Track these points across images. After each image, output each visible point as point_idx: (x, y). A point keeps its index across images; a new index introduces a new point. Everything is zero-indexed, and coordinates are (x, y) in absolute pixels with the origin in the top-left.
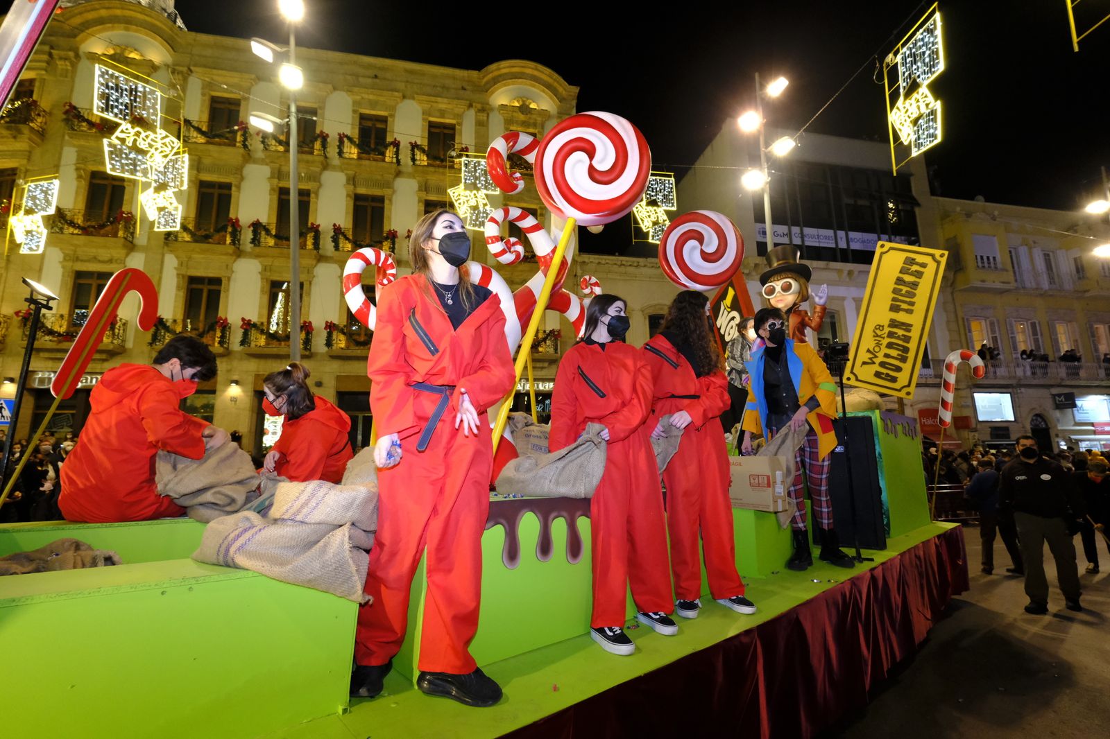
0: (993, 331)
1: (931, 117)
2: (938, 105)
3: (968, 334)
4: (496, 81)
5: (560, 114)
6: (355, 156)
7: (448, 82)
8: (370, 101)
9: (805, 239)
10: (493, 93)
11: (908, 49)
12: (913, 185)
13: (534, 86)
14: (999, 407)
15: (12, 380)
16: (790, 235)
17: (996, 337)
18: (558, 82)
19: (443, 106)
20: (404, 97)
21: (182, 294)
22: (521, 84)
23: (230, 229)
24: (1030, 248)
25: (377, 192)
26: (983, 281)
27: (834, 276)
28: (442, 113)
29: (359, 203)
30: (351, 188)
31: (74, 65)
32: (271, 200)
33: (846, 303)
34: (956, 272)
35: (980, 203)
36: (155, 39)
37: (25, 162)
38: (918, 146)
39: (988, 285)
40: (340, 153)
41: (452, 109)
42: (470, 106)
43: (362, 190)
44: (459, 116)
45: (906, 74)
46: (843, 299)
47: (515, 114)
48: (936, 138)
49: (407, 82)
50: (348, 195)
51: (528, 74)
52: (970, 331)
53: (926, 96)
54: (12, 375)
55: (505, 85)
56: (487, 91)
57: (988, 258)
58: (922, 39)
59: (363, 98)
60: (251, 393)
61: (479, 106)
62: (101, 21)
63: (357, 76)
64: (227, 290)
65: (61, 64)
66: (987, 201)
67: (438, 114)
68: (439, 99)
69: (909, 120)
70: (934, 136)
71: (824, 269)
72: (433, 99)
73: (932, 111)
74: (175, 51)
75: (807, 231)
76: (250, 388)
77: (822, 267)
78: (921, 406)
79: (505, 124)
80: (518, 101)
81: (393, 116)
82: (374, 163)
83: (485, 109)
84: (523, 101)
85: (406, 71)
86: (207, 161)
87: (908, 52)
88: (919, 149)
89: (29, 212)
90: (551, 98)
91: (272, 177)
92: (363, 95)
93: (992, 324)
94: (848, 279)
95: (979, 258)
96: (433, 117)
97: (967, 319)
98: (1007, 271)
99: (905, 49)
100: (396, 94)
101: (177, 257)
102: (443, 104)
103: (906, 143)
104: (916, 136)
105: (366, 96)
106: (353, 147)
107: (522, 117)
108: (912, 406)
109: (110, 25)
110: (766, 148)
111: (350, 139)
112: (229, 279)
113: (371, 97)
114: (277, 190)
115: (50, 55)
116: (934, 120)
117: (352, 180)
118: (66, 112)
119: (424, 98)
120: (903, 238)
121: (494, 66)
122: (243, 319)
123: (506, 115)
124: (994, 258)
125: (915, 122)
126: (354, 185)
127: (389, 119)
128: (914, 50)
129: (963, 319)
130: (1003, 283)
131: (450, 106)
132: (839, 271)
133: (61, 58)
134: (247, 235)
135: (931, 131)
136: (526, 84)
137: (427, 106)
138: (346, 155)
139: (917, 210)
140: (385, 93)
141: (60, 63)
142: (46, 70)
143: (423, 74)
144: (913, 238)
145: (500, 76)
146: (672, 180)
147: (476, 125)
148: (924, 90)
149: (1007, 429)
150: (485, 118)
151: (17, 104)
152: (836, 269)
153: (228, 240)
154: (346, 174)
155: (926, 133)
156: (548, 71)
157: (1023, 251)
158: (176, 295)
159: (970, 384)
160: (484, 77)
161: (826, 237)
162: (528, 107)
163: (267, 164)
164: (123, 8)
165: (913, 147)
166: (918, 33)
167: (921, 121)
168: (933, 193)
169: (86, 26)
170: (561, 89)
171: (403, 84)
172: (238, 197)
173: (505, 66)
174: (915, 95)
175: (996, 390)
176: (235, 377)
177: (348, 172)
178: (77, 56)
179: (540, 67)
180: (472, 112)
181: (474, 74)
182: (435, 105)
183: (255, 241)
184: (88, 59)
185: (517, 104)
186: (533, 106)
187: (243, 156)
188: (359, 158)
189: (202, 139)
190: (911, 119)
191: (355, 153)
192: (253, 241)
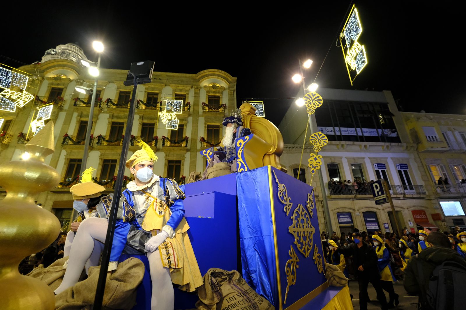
0: (443, 171)
1: (361, 54)
2: (363, 47)
3: (430, 172)
4: (203, 77)
5: (229, 88)
6: (144, 108)
7: (184, 79)
8: (152, 87)
9: (342, 132)
10: (202, 81)
11: (347, 28)
12: (389, 107)
13: (218, 78)
14: (455, 208)
16: (334, 131)
17: (445, 173)
18: (228, 76)
19: (181, 88)
20: (166, 85)
21: (66, 166)
22: (213, 78)
24: (453, 132)
25: (152, 122)
26: (432, 147)
27: (358, 148)
28: (181, 90)
29: (144, 126)
30: (141, 120)
31: (42, 82)
32: (108, 127)
33: (365, 160)
34: (417, 144)
35: (423, 113)
36: (73, 71)
37: (15, 117)
38: (359, 69)
39: (435, 149)
40: (137, 107)
41: (185, 89)
42: (192, 87)
43: (145, 121)
44: (188, 91)
45: (348, 39)
46: (364, 158)
47: (210, 89)
48: (365, 63)
49: (167, 80)
50: (140, 123)
51: (216, 74)
52: (431, 171)
53: (358, 45)
55: (207, 79)
56: (199, 81)
57: (432, 137)
58: (352, 22)
59: (149, 87)
61: (196, 87)
62: (54, 67)
66: (426, 112)
67: (179, 91)
68: (179, 85)
69: (353, 59)
70: (364, 62)
71: (352, 145)
72: (177, 85)
73: (361, 51)
74: (79, 74)
75: (342, 129)
77: (351, 144)
78: (412, 209)
79: (206, 93)
80: (212, 84)
81: (161, 92)
82: (151, 110)
83: (198, 88)
84: (214, 84)
85: (167, 76)
86: (85, 113)
87: (347, 29)
88: (359, 70)
90: (225, 82)
91: (110, 118)
92: (149, 85)
93: (441, 167)
94: (365, 149)
95: (428, 137)
96: (177, 92)
97: (428, 166)
98: (443, 142)
99: (346, 29)
100: (162, 84)
101: (66, 151)
102: (181, 87)
103: (354, 69)
104: (357, 64)
105: (150, 86)
106: (143, 105)
107: (213, 90)
108: (407, 209)
109: (57, 68)
110: (306, 88)
111: (142, 102)
112: (86, 159)
113: (152, 86)
114: (111, 123)
116: (363, 55)
117: (142, 117)
119: (174, 85)
120: (389, 130)
121: (202, 72)
123: (207, 90)
124: (435, 137)
125: (355, 59)
126: (143, 119)
127: (159, 94)
128: (349, 28)
129: (426, 165)
130: (443, 148)
131: (183, 88)
132: (360, 146)
134: (96, 141)
135: (362, 60)
136: (215, 78)
137: (174, 88)
138: (141, 109)
139: (393, 118)
140: (158, 84)
141: (36, 81)
142: (31, 84)
143: (173, 76)
144: (394, 130)
145: (205, 75)
146: (263, 104)
147: (194, 94)
148: (356, 43)
149: (462, 220)
150: (198, 91)
152: (358, 145)
154: (140, 115)
155: (361, 62)
156: (224, 72)
157: (449, 133)
158: (63, 167)
159: (437, 197)
160: (198, 76)
161: (351, 131)
162: (216, 86)
163: (108, 113)
164: (63, 62)
165: (357, 70)
166: (350, 20)
167: (358, 57)
168: (400, 110)
170: (229, 79)
171: (166, 81)
172: (95, 126)
173: (207, 72)
174: (353, 47)
175: (452, 200)
177: (141, 114)
178: (43, 79)
179: (221, 71)
180: (193, 89)
181: (194, 75)
182: (178, 87)
184: (47, 79)
185: (211, 85)
186: (218, 85)
187: (99, 110)
188: (146, 109)
189: (83, 105)
190: (354, 57)
191: (144, 107)
192: (98, 143)
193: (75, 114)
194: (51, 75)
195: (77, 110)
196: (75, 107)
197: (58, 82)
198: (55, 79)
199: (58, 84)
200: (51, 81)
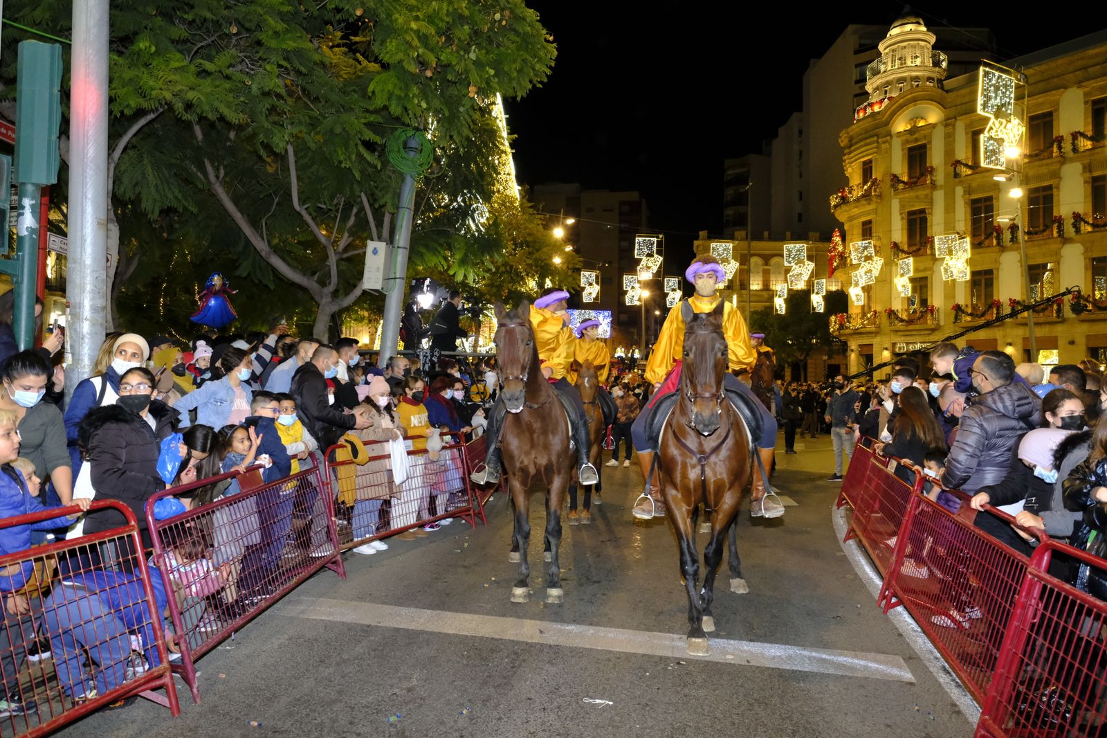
6: (1090, 147)
15: (886, 349)
23: (995, 234)
29: (1096, 184)
30: (1088, 175)
31: (890, 144)
36: (932, 104)
37: (875, 217)
40: (1075, 147)
43: (1096, 174)
50: (1085, 182)
54: (886, 346)
59: (1093, 88)
60: (1021, 351)
62: (901, 107)
63: (1085, 68)
64: (998, 278)
65: (884, 146)
74: (945, 109)
76: (1020, 347)
86: (974, 184)
89: (902, 275)
105: (1095, 85)
106: (1085, 140)
109: (905, 107)
111: (1083, 135)
112: (998, 269)
115: (878, 142)
117: (1088, 168)
118: (892, 180)
122: (1010, 300)
126: (1090, 171)
133: (884, 142)
134: (1007, 236)
138: (1082, 149)
142: (877, 153)
151: (869, 184)
153: (995, 242)
154: (1082, 164)
169: (893, 114)
176: (1009, 340)
177: (1084, 162)
178: (890, 135)
183: (1014, 239)
184: (896, 137)
188: (1094, 147)
189: (969, 172)
191: (1088, 144)
192: (1012, 240)
193: (959, 191)
194: (901, 126)
195: (961, 183)
196: (957, 180)
197: (916, 136)
198: (910, 132)
199: (916, 140)
200: (903, 138)
